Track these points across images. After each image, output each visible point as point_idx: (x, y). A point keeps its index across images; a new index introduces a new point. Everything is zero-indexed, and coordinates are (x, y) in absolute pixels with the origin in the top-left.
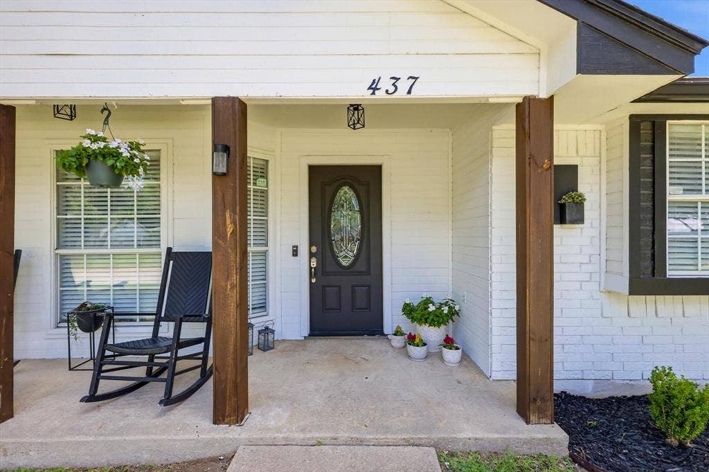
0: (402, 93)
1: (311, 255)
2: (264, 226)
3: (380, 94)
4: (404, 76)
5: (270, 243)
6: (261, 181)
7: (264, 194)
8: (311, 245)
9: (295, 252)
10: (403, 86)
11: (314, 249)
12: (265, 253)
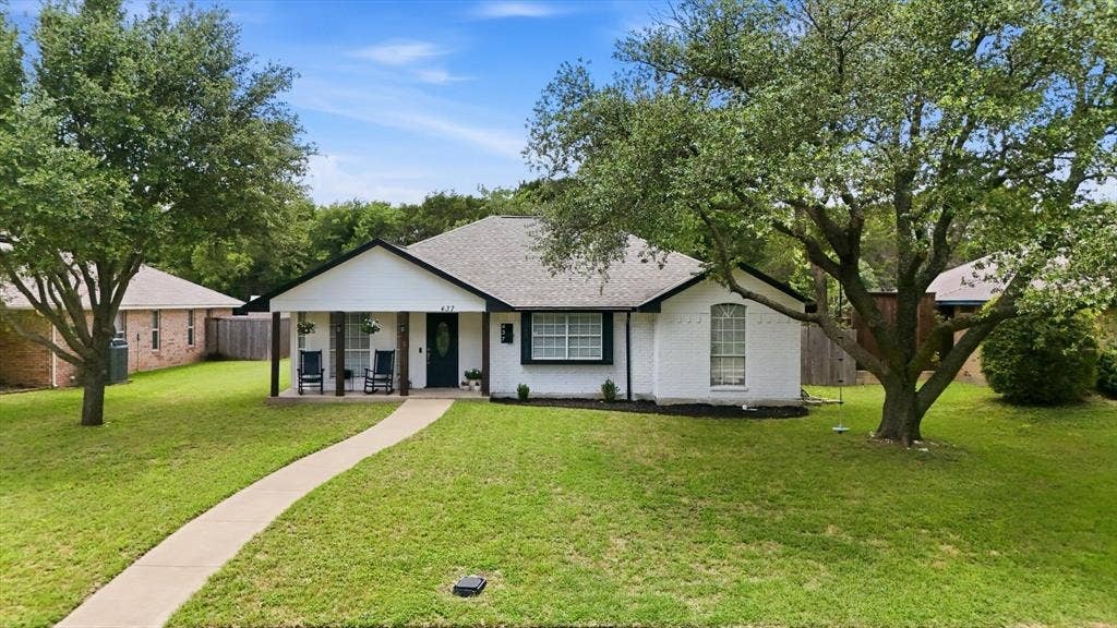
1: (428, 352)
8: (428, 348)
9: (421, 349)
10: (450, 309)
11: (429, 350)
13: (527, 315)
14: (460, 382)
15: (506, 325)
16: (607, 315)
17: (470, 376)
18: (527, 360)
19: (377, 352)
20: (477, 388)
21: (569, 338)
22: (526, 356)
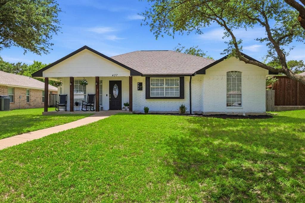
0: (116, 76)
1: (110, 96)
2: (102, 91)
3: (113, 76)
4: (116, 74)
5: (103, 94)
6: (101, 84)
7: (102, 85)
8: (110, 94)
9: (107, 95)
10: (116, 75)
11: (110, 95)
12: (102, 96)
13: (148, 78)
14: (122, 107)
15: (140, 83)
16: (182, 77)
17: (126, 105)
18: (148, 97)
19: (88, 95)
20: (128, 109)
21: (166, 88)
22: (148, 96)
